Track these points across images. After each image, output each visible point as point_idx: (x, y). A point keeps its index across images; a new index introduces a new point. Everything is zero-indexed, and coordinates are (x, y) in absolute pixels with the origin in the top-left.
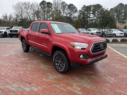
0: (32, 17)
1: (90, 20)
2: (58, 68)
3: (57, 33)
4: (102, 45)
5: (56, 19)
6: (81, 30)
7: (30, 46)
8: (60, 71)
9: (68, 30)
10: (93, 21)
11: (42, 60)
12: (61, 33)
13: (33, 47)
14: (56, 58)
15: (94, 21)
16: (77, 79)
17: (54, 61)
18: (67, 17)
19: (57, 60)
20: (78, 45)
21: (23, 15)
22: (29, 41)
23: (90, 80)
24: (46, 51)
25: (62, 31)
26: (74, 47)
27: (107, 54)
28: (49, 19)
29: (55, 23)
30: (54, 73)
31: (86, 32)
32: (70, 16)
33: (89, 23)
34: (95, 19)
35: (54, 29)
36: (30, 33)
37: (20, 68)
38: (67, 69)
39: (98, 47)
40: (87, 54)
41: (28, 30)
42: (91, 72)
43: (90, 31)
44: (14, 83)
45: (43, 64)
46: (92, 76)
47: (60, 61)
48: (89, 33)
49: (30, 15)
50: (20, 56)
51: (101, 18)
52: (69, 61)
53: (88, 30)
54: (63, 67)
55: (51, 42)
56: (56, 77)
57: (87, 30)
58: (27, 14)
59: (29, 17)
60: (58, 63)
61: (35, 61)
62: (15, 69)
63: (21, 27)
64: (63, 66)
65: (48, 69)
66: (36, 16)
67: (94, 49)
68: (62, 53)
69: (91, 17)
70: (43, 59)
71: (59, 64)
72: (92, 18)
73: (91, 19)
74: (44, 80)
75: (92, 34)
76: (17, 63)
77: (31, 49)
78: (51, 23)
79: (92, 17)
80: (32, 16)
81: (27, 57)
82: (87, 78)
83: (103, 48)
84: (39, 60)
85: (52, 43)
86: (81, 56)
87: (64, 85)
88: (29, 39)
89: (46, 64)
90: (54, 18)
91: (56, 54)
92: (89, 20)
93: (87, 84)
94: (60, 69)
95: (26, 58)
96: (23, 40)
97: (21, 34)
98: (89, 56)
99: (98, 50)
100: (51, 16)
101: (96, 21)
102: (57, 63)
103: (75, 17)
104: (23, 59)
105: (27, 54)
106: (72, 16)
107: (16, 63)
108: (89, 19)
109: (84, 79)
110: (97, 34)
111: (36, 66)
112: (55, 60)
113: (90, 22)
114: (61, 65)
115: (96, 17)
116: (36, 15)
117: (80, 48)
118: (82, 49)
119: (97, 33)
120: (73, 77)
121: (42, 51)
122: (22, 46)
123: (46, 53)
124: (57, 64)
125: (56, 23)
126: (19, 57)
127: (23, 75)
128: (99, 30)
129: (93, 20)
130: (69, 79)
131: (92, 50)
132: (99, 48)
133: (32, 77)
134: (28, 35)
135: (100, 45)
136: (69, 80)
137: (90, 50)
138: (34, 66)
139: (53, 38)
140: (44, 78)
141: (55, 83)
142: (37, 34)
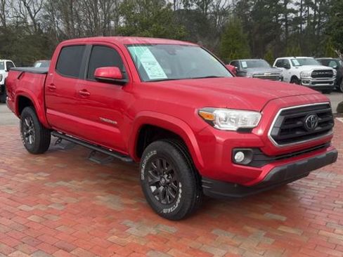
0: (46, 17)
1: (285, 20)
2: (160, 201)
3: (151, 78)
4: (312, 116)
5: (142, 24)
6: (249, 66)
7: (52, 130)
8: (165, 211)
9: (194, 66)
10: (301, 23)
11: (99, 181)
12: (166, 77)
13: (64, 134)
14: (152, 169)
15: (304, 26)
16: (225, 236)
17: (143, 178)
18: (189, 12)
19: (156, 173)
20: (226, 119)
21: (7, 12)
22: (48, 111)
23: (272, 240)
24: (113, 147)
25: (169, 72)
26: (211, 123)
27: (334, 151)
28: (112, 23)
29: (143, 45)
30: (145, 221)
31: (269, 74)
32: (202, 7)
33: (282, 37)
34: (309, 17)
35: (141, 65)
36: (52, 85)
37: (24, 207)
38: (189, 203)
39: (299, 123)
40: (259, 148)
41: (46, 73)
42: (277, 217)
43: (287, 67)
44: (16, 250)
45: (104, 194)
46: (281, 228)
47: (166, 176)
48: (282, 78)
49: (37, 8)
50: (16, 167)
51: (334, 10)
52: (198, 173)
53: (279, 65)
54: (177, 197)
55: (131, 113)
56: (153, 231)
57: (271, 65)
58: (24, 9)
59: (33, 18)
60: (157, 184)
61: (74, 184)
62: (8, 208)
63: (5, 61)
64: (176, 192)
65: (123, 208)
66: (58, 12)
67: (282, 131)
68: (171, 147)
69: (292, 11)
70: (101, 178)
71: (161, 188)
72: (295, 12)
73: (292, 15)
74: (113, 238)
75: (294, 79)
76: (10, 192)
77: (58, 142)
78: (131, 45)
79: (296, 8)
80: (43, 12)
81: (43, 169)
82: (264, 234)
83: (319, 128)
84: (86, 181)
85: (134, 116)
86: (239, 156)
87: (180, 252)
88: (47, 105)
89: (116, 194)
90: (135, 21)
91: (149, 151)
92: (282, 20)
93: (261, 250)
94: (167, 204)
95: (41, 174)
96: (27, 110)
97: (19, 89)
98: (264, 154)
99: (298, 133)
100: (122, 14)
101: (315, 23)
102: (153, 185)
103: (224, 13)
104: (31, 178)
105: (40, 160)
106: (211, 9)
107: (6, 191)
108: (281, 17)
109: (250, 237)
110: (315, 80)
111: (81, 198)
112: (147, 175)
113: (287, 32)
114: (169, 191)
115: (315, 8)
116: (59, 8)
117: (235, 128)
118: (241, 130)
119: (316, 74)
120: (213, 232)
121: (99, 147)
122: (22, 131)
123: (113, 152)
124: (153, 188)
125: (149, 45)
126: (16, 172)
127: (40, 226)
128: (325, 63)
129: (299, 20)
130: (198, 237)
131: (276, 133)
132: (302, 128)
133: (71, 231)
134: (45, 92)
135: (304, 117)
136: (200, 239)
137: (269, 134)
138: (73, 201)
139: (137, 97)
140: (113, 234)
141: (153, 247)
142: (79, 84)
